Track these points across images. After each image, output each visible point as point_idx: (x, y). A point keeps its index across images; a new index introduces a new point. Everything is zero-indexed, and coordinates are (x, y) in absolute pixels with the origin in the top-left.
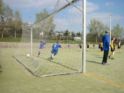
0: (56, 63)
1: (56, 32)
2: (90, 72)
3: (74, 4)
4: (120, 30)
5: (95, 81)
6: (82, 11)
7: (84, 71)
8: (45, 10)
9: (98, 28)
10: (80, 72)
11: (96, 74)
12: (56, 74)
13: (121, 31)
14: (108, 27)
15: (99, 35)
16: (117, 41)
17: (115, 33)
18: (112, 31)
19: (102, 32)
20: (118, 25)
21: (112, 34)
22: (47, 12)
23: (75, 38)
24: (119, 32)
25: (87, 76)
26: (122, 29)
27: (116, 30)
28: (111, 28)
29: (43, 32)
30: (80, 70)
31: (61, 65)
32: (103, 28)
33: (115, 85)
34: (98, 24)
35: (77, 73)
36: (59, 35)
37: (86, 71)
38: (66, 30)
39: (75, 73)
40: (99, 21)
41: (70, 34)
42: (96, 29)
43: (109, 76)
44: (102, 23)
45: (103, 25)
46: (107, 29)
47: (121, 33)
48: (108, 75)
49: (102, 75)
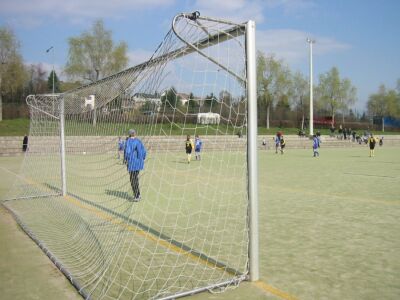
1: (137, 95)
4: (341, 87)
8: (99, 24)
9: (273, 82)
13: (345, 89)
14: (304, 78)
15: (275, 104)
16: (332, 123)
17: (326, 97)
18: (315, 90)
19: (285, 93)
20: (335, 71)
21: (318, 100)
22: (106, 33)
23: (200, 115)
24: (338, 91)
26: (346, 82)
27: (328, 87)
28: (313, 83)
29: (93, 97)
32: (289, 82)
34: (272, 69)
36: (148, 104)
38: (168, 89)
40: (276, 59)
41: (184, 101)
42: (265, 87)
44: (284, 64)
45: (287, 73)
46: (302, 83)
47: (344, 97)
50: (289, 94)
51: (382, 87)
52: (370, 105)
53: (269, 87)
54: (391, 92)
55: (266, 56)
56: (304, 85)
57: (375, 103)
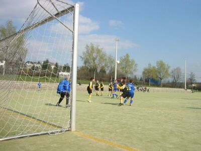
0: (24, 115)
1: (28, 62)
2: (83, 129)
3: (59, 19)
4: (130, 63)
5: (91, 145)
6: (72, 30)
7: (73, 129)
8: (10, 23)
9: (98, 59)
10: (67, 131)
11: (93, 132)
12: (25, 134)
13: (132, 64)
14: (113, 58)
15: (98, 71)
17: (123, 68)
19: (103, 65)
20: (127, 55)
21: (119, 69)
22: (14, 28)
23: (60, 73)
24: (129, 66)
25: (76, 137)
26: (133, 61)
27: (124, 63)
29: (4, 62)
30: (67, 127)
31: (33, 118)
32: (106, 59)
33: (120, 149)
34: (97, 53)
35: (61, 132)
36: (34, 67)
37: (76, 128)
38: (45, 60)
39: (57, 132)
40: (100, 48)
41: (53, 67)
42: (94, 61)
43: (113, 135)
44: (103, 50)
45: (105, 55)
46: (112, 60)
47: (132, 68)
48: (111, 133)
49: (101, 134)
50: (106, 65)
51: (150, 65)
52: (144, 73)
53: (95, 61)
54: (154, 67)
55: (95, 46)
56: (113, 62)
57: (146, 72)
